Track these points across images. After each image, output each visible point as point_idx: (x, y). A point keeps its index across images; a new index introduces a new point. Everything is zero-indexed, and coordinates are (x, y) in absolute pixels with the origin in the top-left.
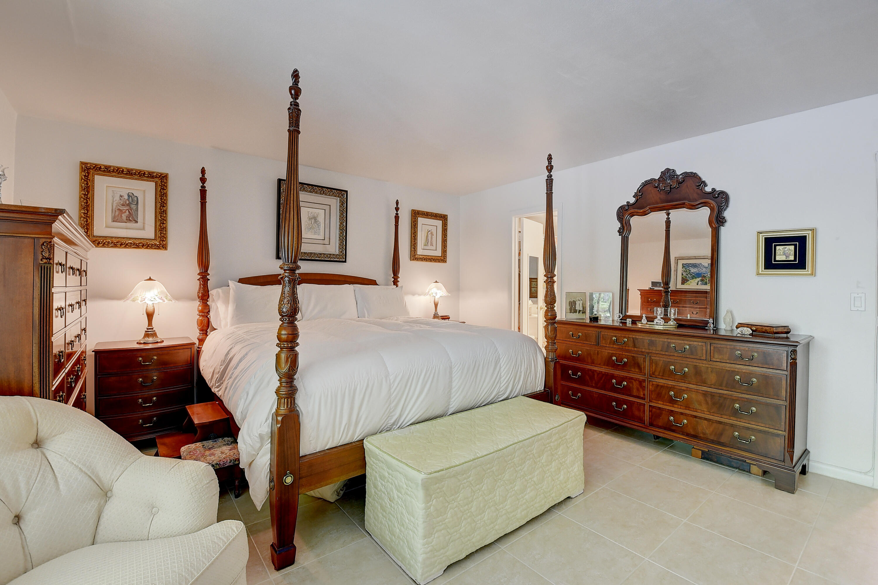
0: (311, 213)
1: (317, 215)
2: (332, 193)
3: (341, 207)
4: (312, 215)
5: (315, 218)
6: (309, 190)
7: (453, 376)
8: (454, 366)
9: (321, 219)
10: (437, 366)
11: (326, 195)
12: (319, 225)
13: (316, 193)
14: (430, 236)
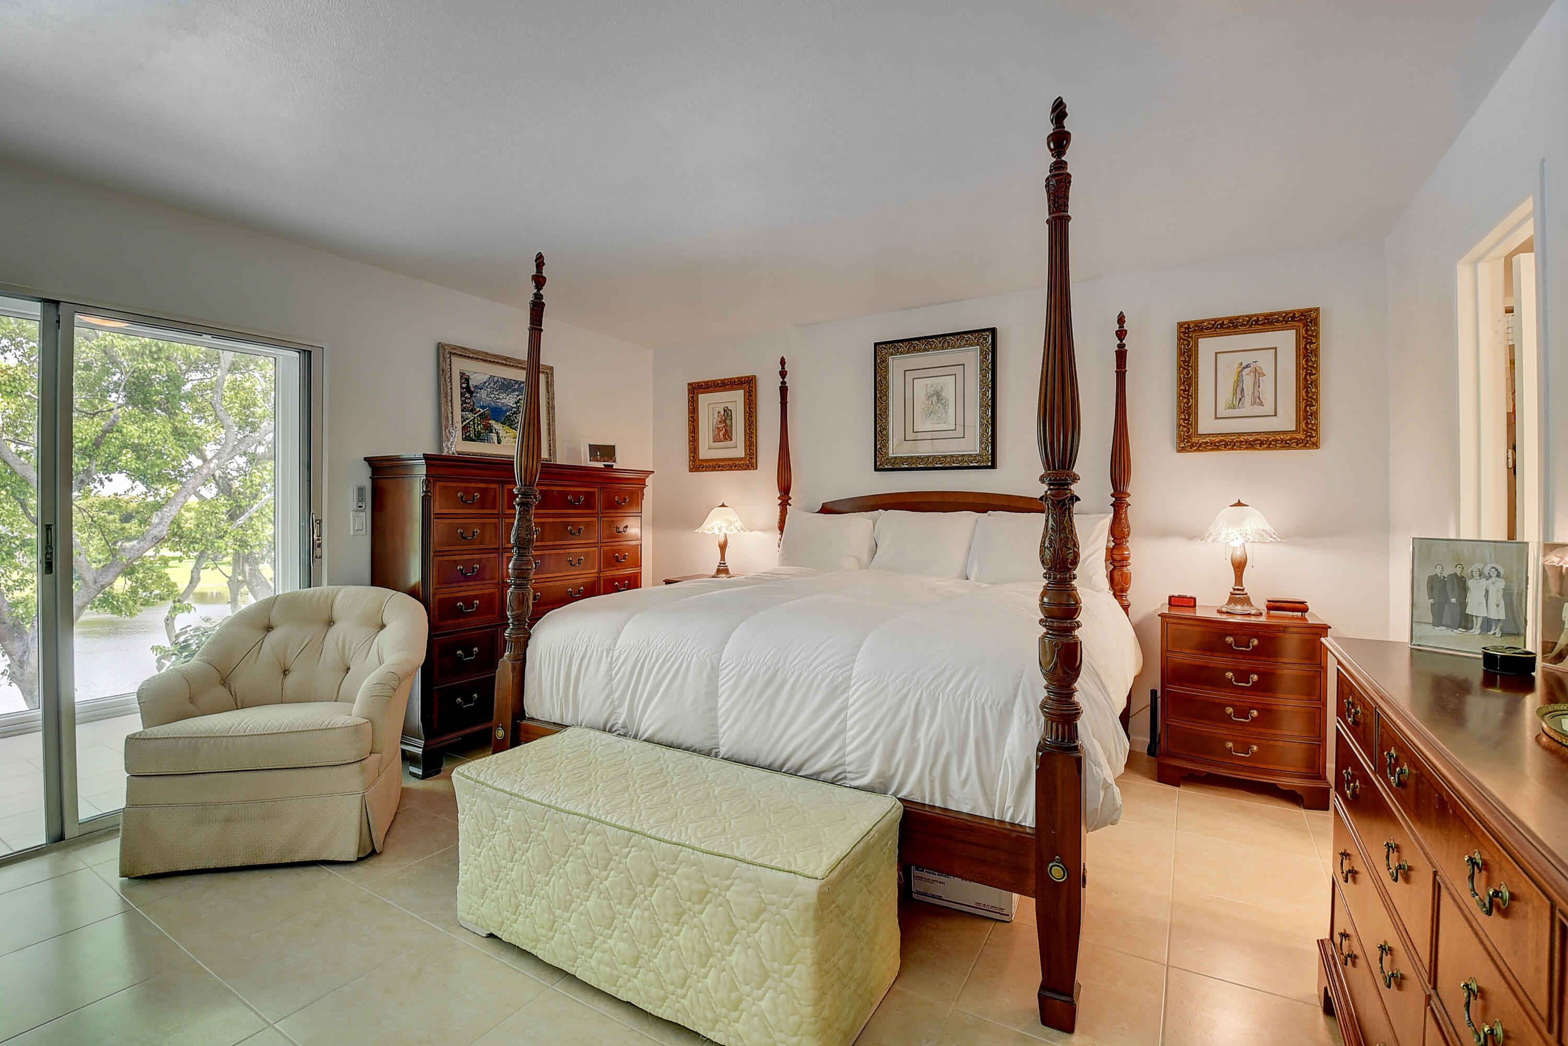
0: (932, 386)
1: (942, 388)
2: (964, 341)
3: (983, 362)
4: (932, 388)
5: (937, 395)
6: (923, 347)
7: (719, 686)
8: (722, 666)
9: (949, 393)
10: (687, 656)
11: (953, 347)
12: (945, 405)
13: (935, 349)
14: (1248, 380)
